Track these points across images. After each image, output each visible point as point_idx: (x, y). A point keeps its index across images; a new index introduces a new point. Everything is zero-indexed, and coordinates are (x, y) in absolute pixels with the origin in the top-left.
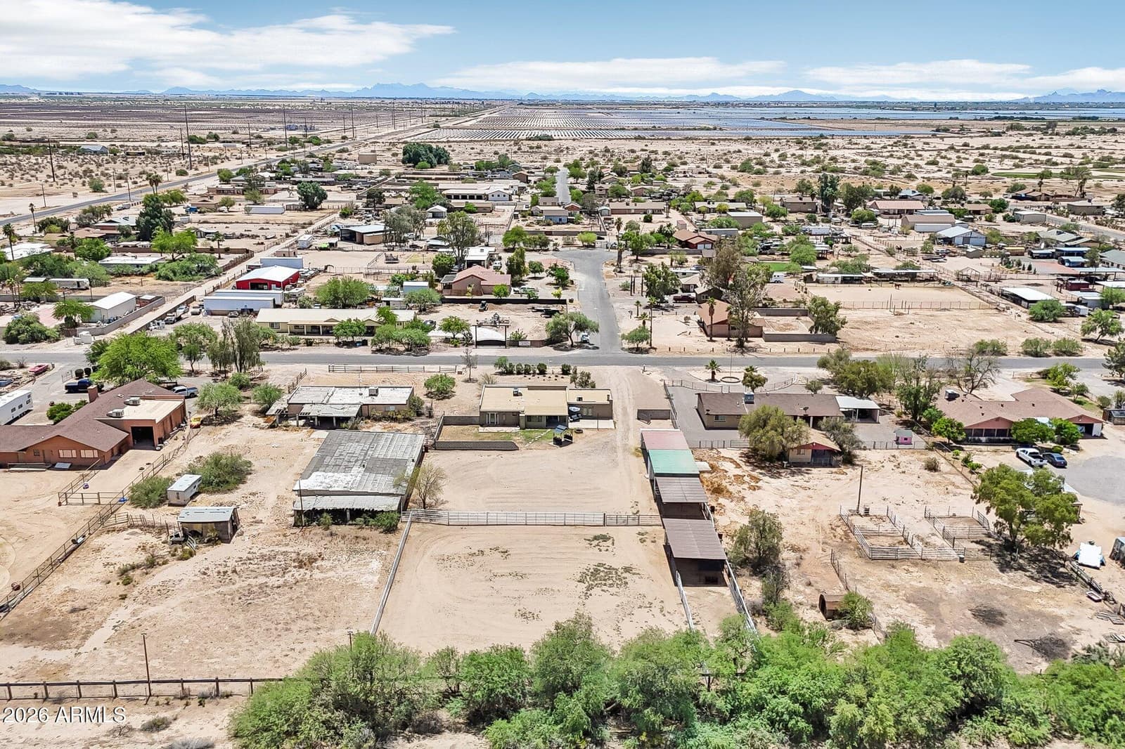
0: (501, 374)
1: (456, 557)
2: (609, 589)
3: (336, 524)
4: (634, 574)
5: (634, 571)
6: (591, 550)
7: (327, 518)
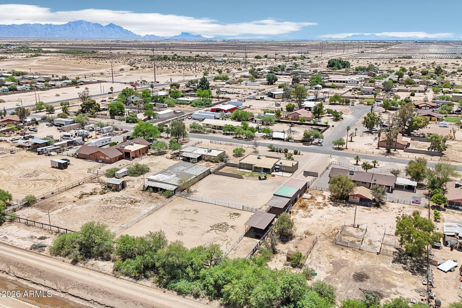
0: (270, 151)
1: (179, 210)
2: (218, 232)
3: (154, 192)
5: (234, 228)
6: (227, 217)
7: (151, 189)
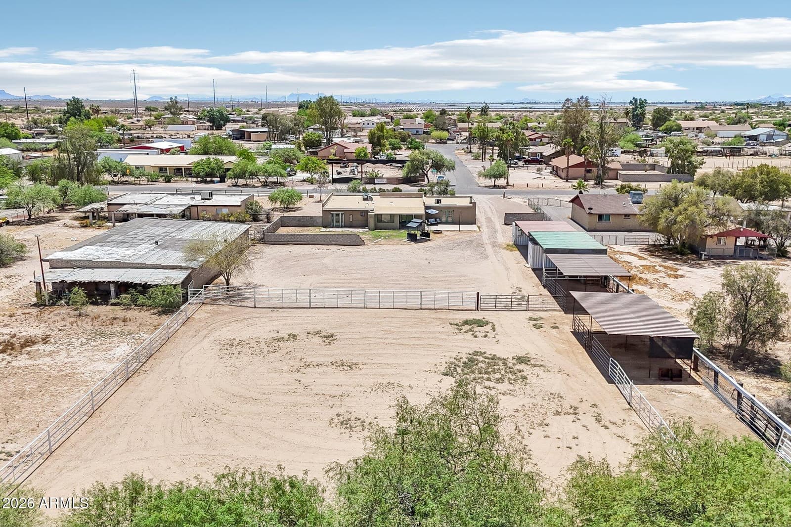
1: (252, 342)
2: (496, 385)
3: (93, 303)
4: (535, 366)
5: (533, 362)
6: (460, 336)
7: (80, 295)
